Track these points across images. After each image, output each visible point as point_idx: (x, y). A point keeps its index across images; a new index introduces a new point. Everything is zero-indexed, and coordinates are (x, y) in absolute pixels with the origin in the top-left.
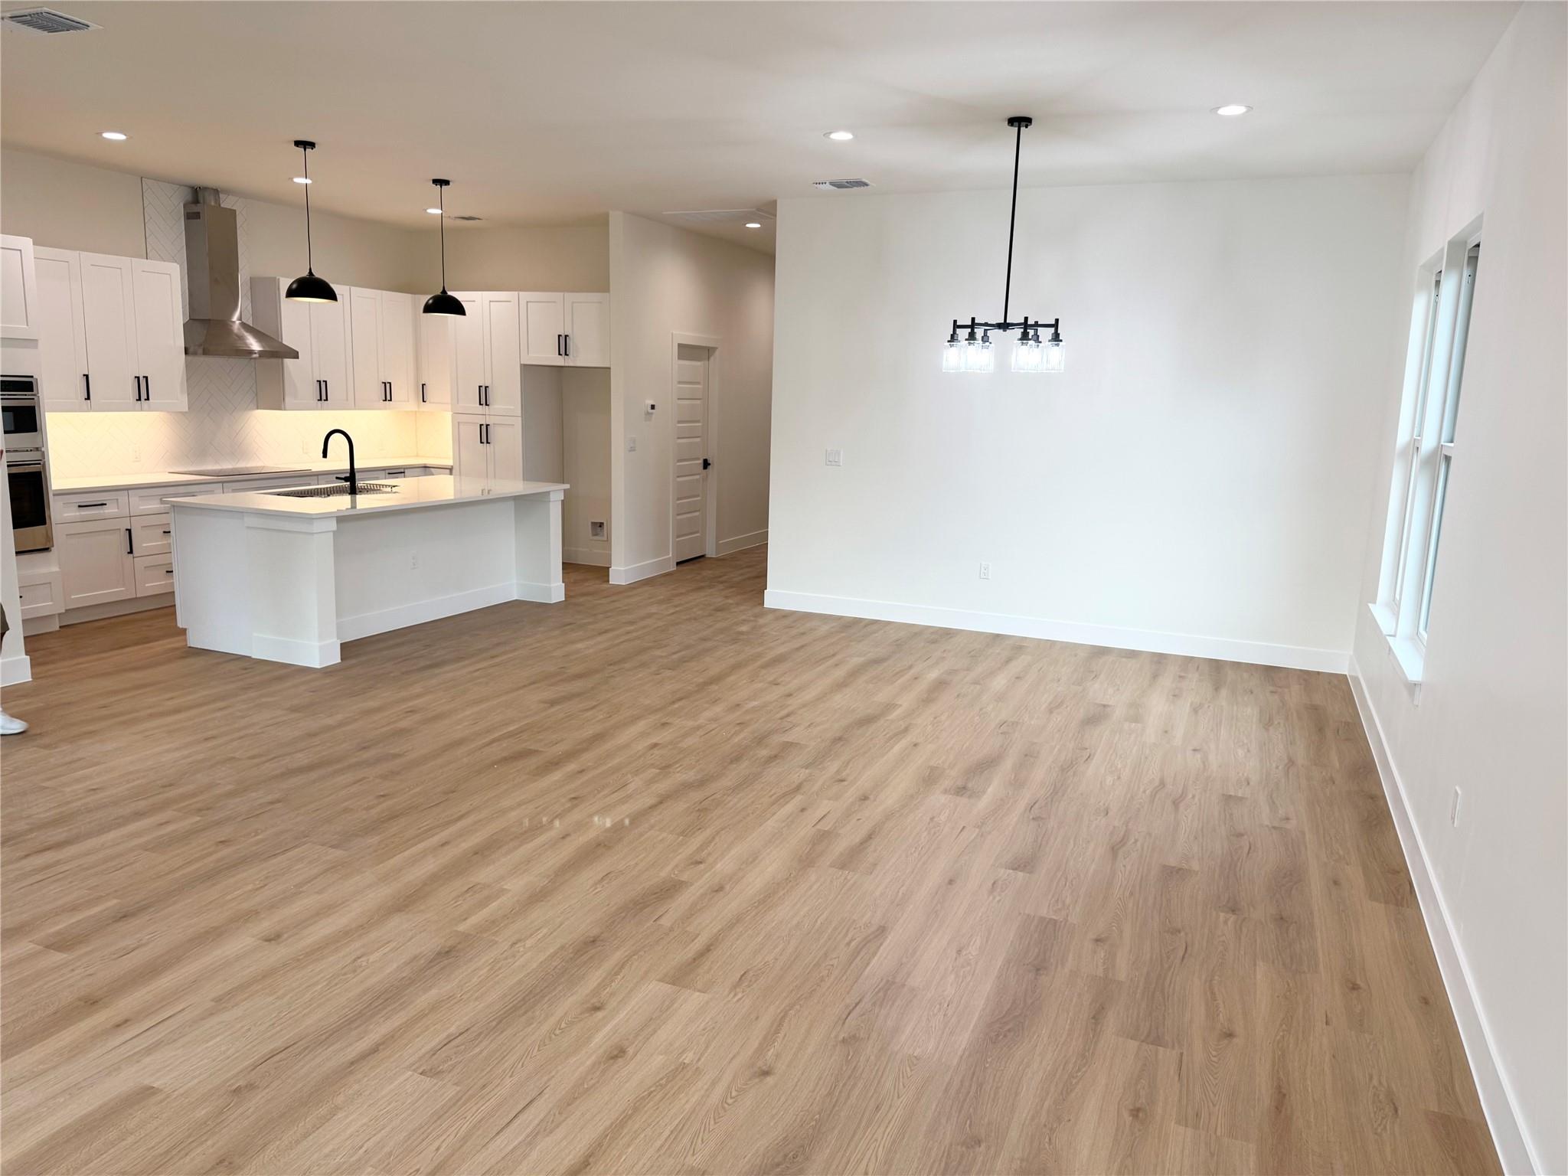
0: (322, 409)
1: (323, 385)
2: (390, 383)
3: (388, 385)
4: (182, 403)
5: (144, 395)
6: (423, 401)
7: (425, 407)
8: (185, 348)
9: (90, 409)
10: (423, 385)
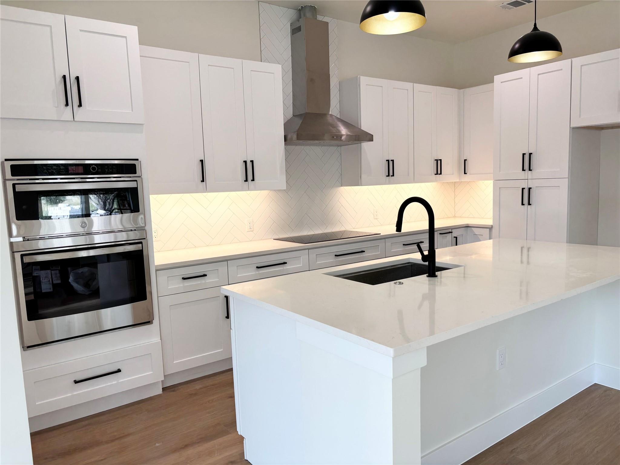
0: (390, 183)
1: (391, 163)
2: (441, 160)
3: (439, 162)
4: (281, 182)
5: (250, 177)
6: (465, 173)
7: (466, 178)
8: (284, 135)
9: (206, 190)
10: (465, 160)
